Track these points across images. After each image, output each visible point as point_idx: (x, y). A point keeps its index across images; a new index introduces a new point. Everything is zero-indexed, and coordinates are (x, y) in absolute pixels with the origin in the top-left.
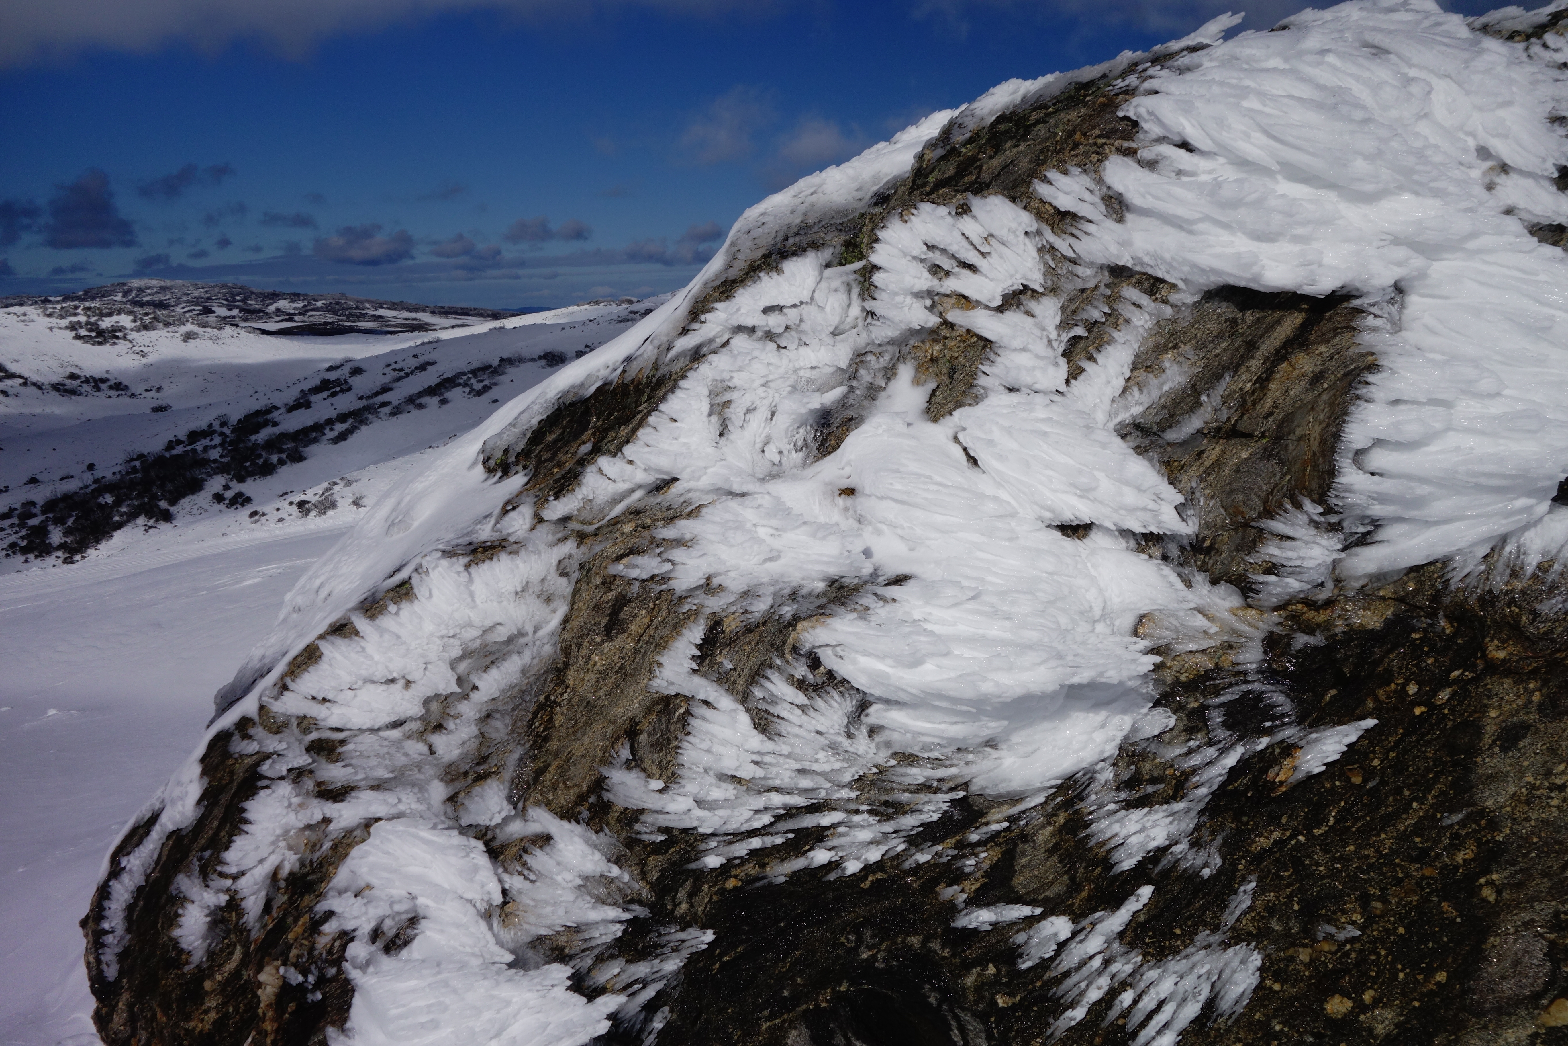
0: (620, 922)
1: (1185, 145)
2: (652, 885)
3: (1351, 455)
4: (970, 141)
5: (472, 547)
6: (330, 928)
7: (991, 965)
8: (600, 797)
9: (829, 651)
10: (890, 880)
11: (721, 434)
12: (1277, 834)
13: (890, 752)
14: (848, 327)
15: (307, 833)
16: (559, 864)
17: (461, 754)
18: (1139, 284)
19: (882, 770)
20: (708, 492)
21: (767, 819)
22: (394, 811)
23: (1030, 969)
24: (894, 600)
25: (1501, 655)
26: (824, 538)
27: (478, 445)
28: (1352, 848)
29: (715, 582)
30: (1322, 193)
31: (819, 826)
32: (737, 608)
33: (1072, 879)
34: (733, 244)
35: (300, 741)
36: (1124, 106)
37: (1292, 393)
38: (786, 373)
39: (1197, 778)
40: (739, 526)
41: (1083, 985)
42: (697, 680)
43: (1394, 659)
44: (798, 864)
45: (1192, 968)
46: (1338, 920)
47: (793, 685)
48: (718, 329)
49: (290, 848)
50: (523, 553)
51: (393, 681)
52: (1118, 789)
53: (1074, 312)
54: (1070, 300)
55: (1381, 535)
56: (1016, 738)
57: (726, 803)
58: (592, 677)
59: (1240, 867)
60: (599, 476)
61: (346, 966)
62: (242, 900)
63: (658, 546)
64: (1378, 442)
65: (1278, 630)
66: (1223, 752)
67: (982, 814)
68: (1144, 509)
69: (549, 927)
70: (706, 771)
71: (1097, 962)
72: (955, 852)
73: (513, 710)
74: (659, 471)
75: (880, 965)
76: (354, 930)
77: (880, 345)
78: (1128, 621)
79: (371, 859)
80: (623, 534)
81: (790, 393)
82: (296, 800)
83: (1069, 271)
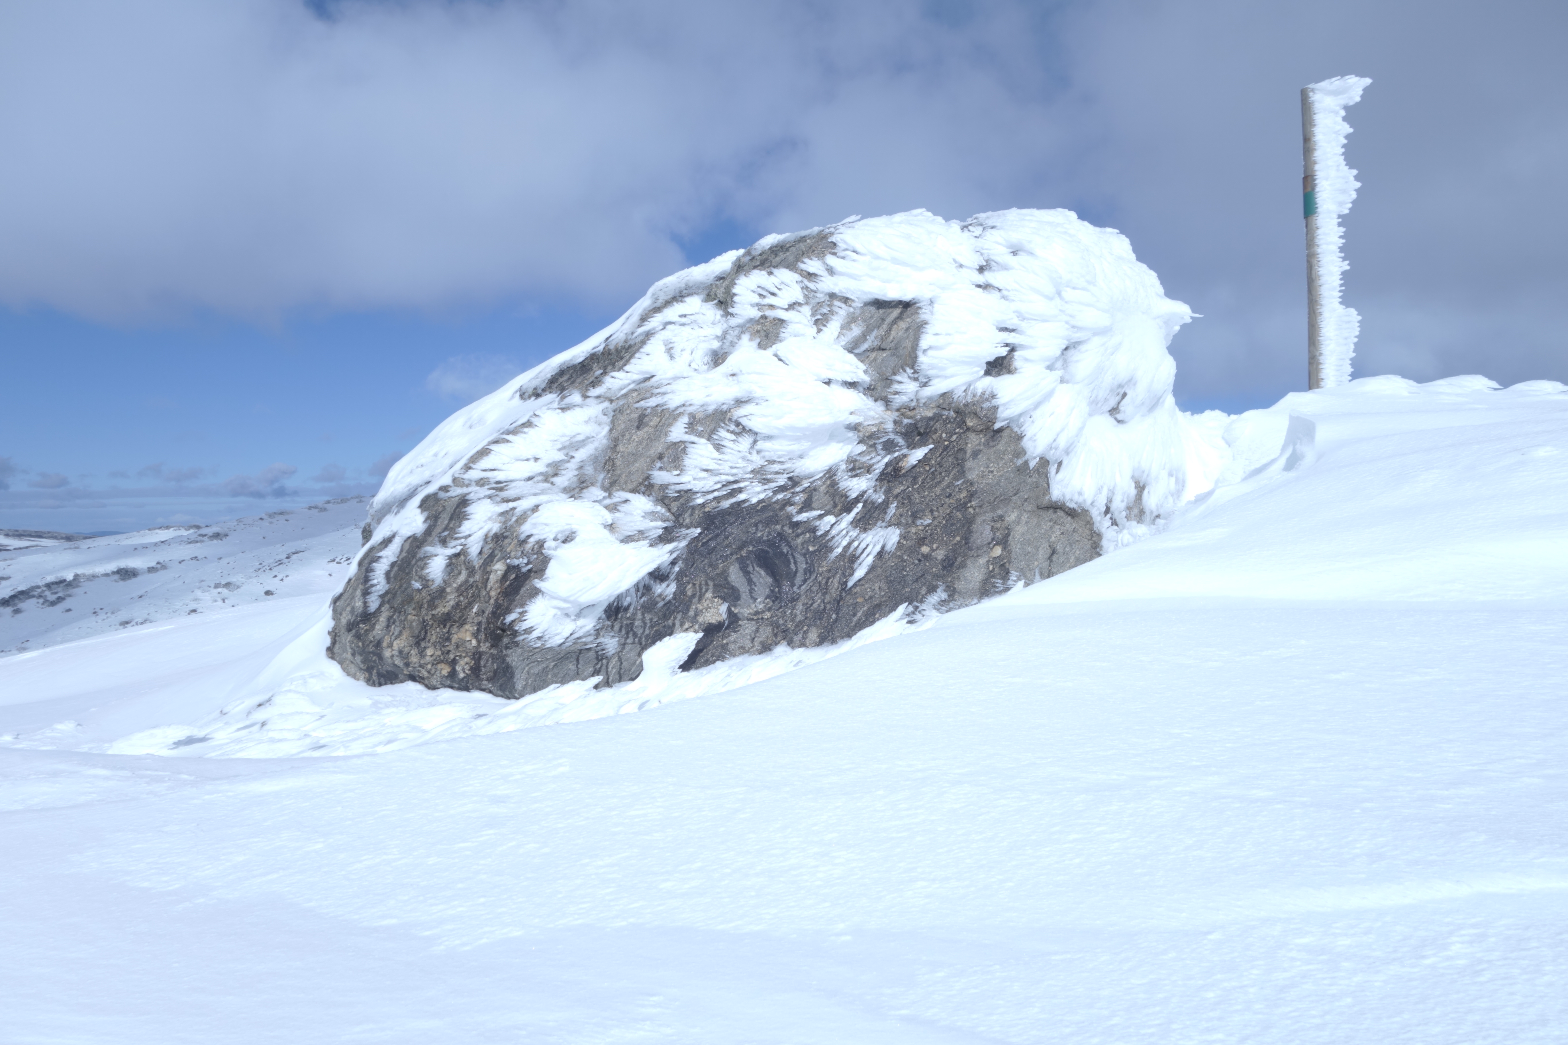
0: (661, 528)
1: (855, 251)
2: (673, 514)
3: (922, 352)
4: (761, 255)
6: (532, 540)
7: (807, 534)
8: (650, 483)
9: (745, 418)
10: (769, 505)
11: (671, 359)
12: (902, 488)
13: (766, 460)
14: (720, 320)
15: (502, 515)
16: (633, 509)
17: (570, 483)
18: (840, 300)
19: (762, 466)
20: (672, 378)
21: (719, 486)
22: (547, 501)
23: (821, 536)
25: (971, 424)
27: (518, 387)
28: (926, 493)
29: (688, 404)
30: (906, 268)
31: (740, 487)
32: (702, 409)
33: (834, 503)
34: (653, 294)
36: (831, 238)
37: (899, 334)
39: (874, 468)
40: (690, 387)
41: (840, 540)
42: (688, 435)
43: (938, 425)
44: (732, 501)
45: (876, 534)
46: (924, 518)
47: (729, 433)
48: (658, 324)
49: (494, 523)
50: (584, 407)
51: (528, 460)
52: (847, 471)
53: (816, 311)
54: (813, 307)
55: (930, 383)
56: (811, 453)
57: (704, 478)
58: (635, 444)
59: (890, 499)
60: (612, 379)
61: (544, 551)
62: (468, 548)
64: (930, 348)
65: (897, 419)
66: (883, 458)
67: (799, 483)
68: (851, 372)
69: (633, 530)
70: (695, 467)
71: (844, 532)
72: (791, 495)
73: (593, 463)
74: (643, 374)
75: (765, 538)
76: (544, 539)
77: (734, 327)
79: (543, 516)
80: (633, 396)
81: (699, 344)
82: (493, 504)
83: (814, 296)
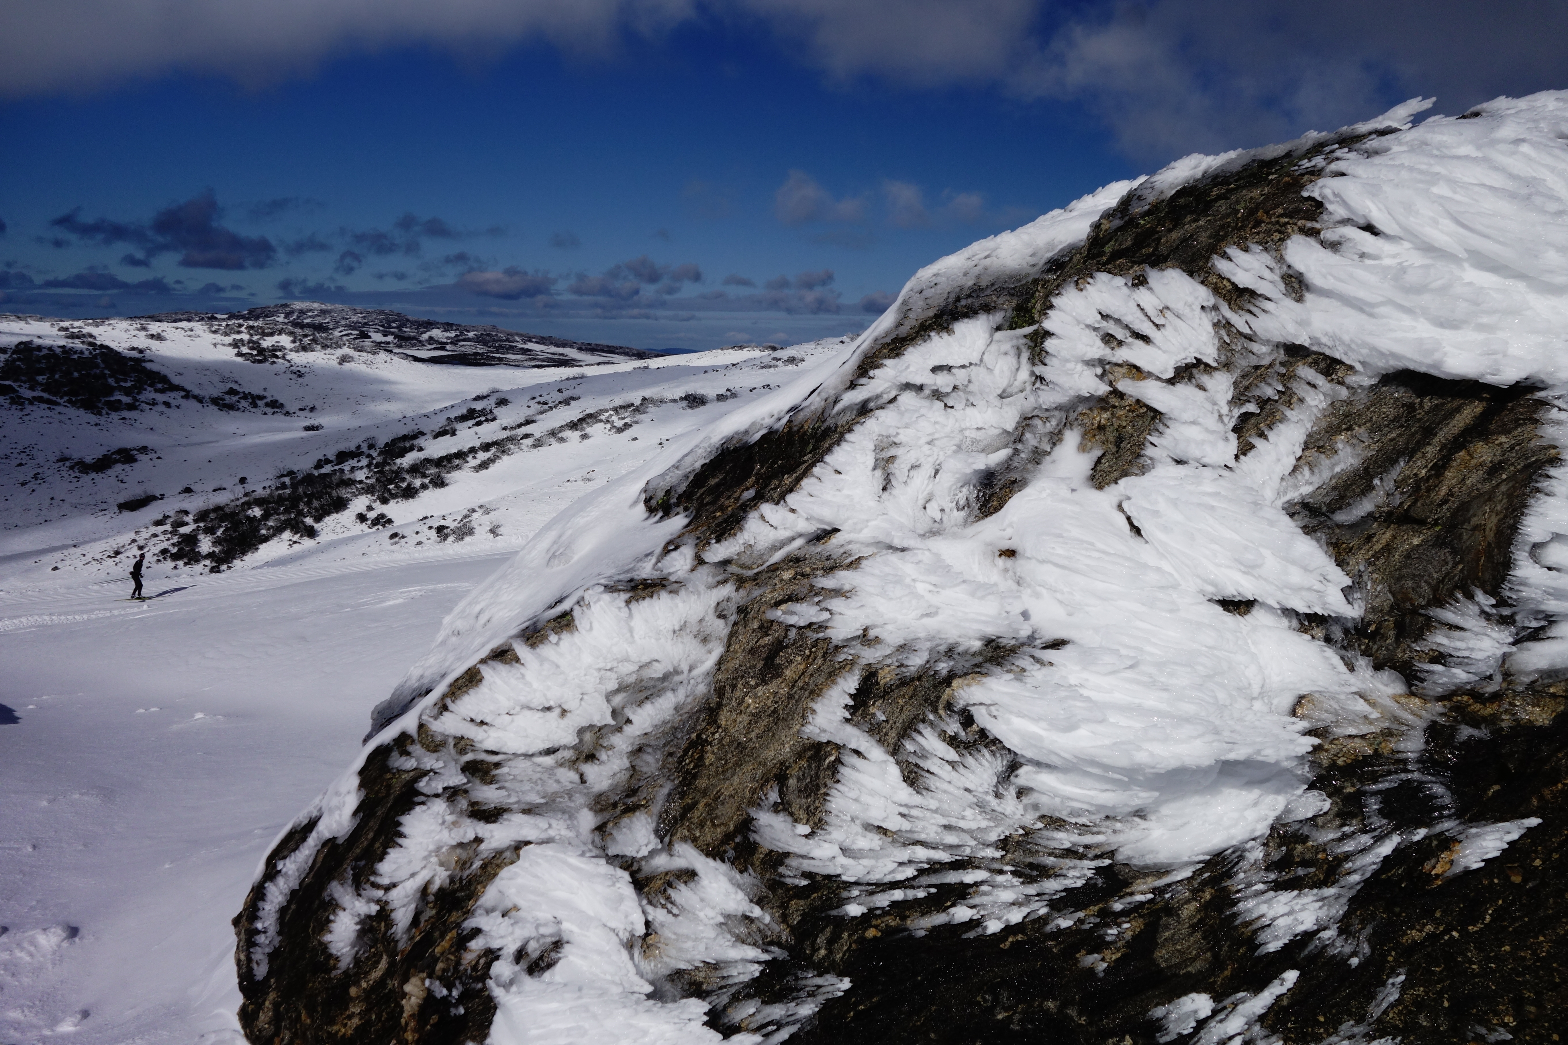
0: (759, 963)
1: (1370, 228)
2: (792, 929)
3: (1527, 548)
4: (1148, 213)
5: (632, 584)
6: (476, 945)
7: (1127, 1037)
8: (746, 838)
9: (983, 709)
11: (884, 489)
12: (1429, 928)
13: (1037, 814)
14: (1016, 390)
15: (459, 851)
16: (702, 900)
17: (611, 785)
18: (1314, 364)
19: (1028, 832)
20: (868, 545)
21: (910, 872)
22: (544, 836)
24: (1051, 664)
26: (982, 598)
27: (641, 484)
28: (1507, 948)
29: (872, 634)
30: (1510, 282)
31: (961, 883)
32: (893, 661)
33: (1216, 956)
35: (456, 761)
36: (1309, 187)
37: (1468, 482)
38: (952, 432)
39: (1350, 864)
40: (898, 580)
42: (849, 729)
44: (939, 919)
46: (1489, 1021)
47: (944, 741)
48: (887, 385)
49: (441, 864)
50: (682, 592)
51: (549, 709)
52: (1267, 869)
53: (1247, 388)
54: (1243, 377)
55: (1554, 631)
56: (1166, 810)
57: (872, 853)
58: (744, 718)
59: (1390, 959)
60: (761, 522)
61: (490, 983)
62: (392, 911)
63: (817, 594)
64: (1557, 537)
65: (1442, 720)
66: (1379, 840)
67: (1128, 884)
68: (1310, 589)
69: (688, 962)
70: (853, 820)
72: (1098, 920)
73: (665, 745)
74: (821, 521)
75: (1015, 1027)
76: (500, 949)
77: (1047, 410)
78: (1287, 701)
79: (520, 881)
80: (782, 580)
81: (955, 452)
82: (450, 818)
83: (1244, 348)
